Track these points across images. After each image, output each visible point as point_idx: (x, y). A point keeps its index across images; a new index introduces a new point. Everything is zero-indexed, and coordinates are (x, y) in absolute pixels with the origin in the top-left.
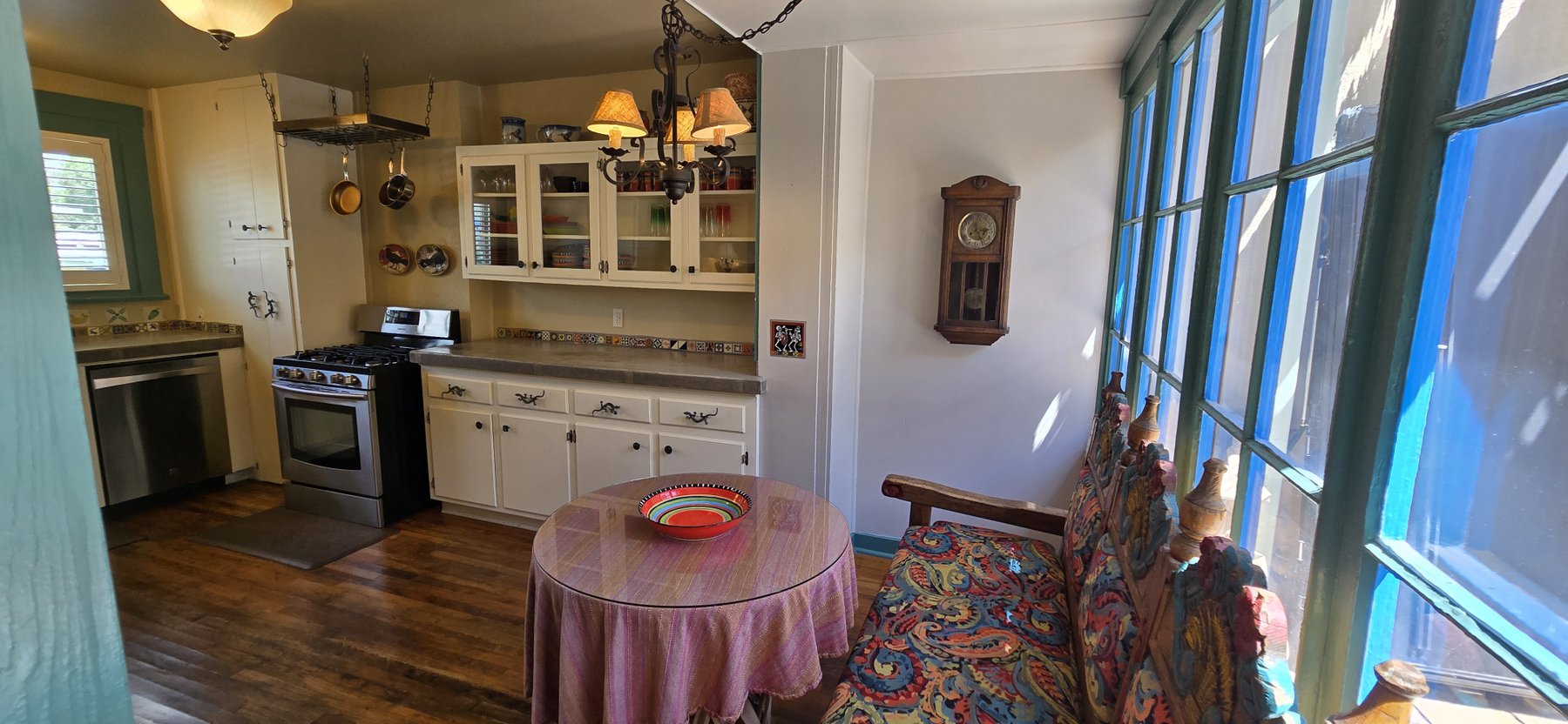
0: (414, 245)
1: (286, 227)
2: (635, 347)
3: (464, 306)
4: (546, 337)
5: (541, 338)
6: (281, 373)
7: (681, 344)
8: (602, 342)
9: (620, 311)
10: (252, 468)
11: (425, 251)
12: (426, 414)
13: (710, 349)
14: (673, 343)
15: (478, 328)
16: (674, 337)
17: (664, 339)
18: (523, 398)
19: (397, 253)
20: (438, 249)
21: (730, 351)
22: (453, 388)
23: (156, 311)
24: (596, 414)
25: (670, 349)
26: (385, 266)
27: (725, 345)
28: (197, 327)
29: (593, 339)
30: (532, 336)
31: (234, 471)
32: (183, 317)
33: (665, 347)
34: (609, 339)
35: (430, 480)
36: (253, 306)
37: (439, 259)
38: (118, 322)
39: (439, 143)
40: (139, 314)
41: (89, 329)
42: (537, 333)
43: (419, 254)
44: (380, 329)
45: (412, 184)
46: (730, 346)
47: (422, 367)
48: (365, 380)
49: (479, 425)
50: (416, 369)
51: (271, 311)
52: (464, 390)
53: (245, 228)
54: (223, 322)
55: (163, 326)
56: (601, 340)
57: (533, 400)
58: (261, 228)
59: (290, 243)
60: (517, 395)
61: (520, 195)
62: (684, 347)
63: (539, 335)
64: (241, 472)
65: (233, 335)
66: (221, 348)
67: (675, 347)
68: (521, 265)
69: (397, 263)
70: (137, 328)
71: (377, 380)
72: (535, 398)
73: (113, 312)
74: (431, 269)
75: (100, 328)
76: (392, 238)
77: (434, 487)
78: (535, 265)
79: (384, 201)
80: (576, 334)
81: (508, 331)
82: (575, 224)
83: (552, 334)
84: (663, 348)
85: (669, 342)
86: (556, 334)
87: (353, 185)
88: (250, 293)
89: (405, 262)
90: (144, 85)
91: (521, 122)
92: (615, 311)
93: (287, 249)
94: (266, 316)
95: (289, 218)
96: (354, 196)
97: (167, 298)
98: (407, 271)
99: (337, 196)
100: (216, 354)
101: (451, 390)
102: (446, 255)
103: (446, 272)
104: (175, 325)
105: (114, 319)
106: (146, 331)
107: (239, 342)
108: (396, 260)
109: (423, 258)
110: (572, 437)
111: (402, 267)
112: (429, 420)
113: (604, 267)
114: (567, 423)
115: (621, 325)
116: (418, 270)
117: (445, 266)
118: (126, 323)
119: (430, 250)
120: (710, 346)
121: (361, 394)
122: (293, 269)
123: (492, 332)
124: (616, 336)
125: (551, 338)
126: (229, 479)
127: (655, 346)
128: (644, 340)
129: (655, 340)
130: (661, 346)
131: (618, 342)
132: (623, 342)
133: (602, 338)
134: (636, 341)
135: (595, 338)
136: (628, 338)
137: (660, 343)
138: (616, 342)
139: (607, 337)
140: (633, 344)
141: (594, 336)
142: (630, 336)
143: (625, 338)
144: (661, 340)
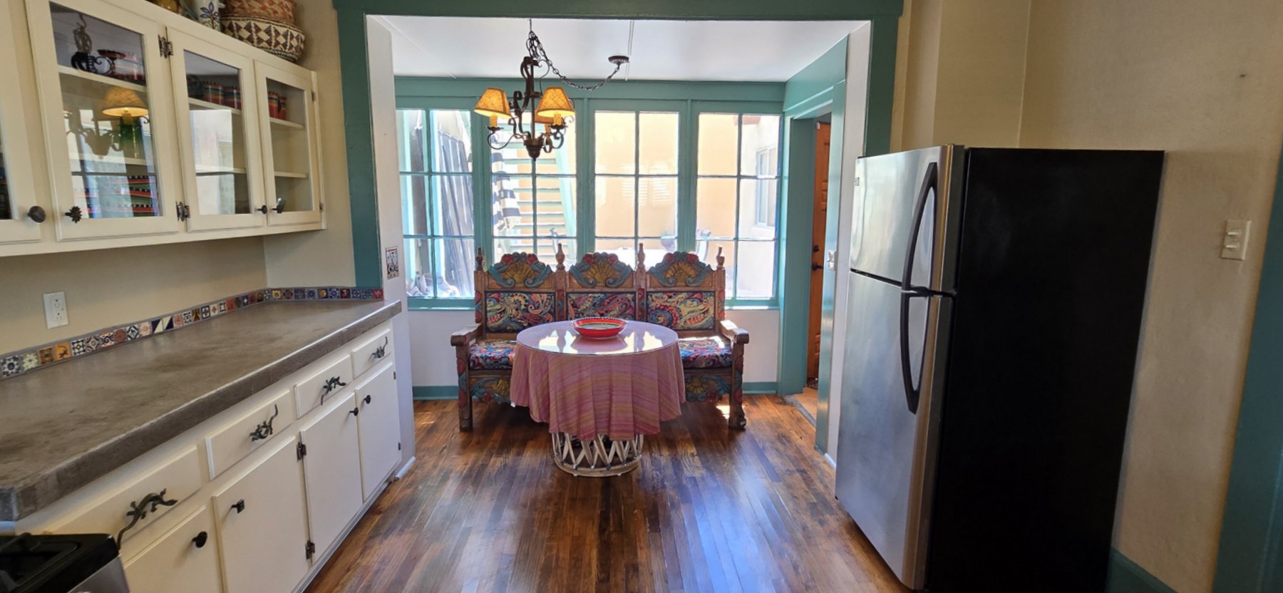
2: (100, 350)
7: (166, 321)
8: (34, 363)
9: (61, 295)
13: (197, 318)
14: (155, 324)
16: (154, 316)
17: (139, 323)
21: (217, 313)
25: (152, 335)
27: (211, 307)
29: (11, 366)
33: (145, 333)
34: (47, 357)
46: (216, 305)
56: (30, 362)
62: (170, 325)
67: (160, 328)
84: (144, 337)
85: (148, 325)
92: (47, 297)
115: (66, 323)
120: (196, 313)
124: (60, 344)
127: (129, 339)
128: (112, 334)
129: (128, 328)
130: (138, 336)
131: (65, 353)
132: (77, 351)
133: (31, 356)
134: (97, 340)
135: (15, 363)
136: (82, 341)
137: (136, 331)
138: (62, 355)
139: (41, 352)
140: (94, 347)
141: (12, 361)
142: (84, 336)
143: (78, 342)
144: (136, 326)
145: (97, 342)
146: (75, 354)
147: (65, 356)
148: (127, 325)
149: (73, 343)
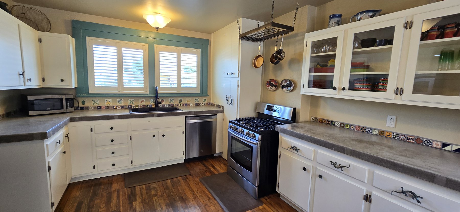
0: (280, 79)
1: (238, 73)
3: (298, 106)
4: (338, 124)
5: (334, 125)
6: (231, 127)
7: (455, 147)
8: (377, 133)
9: (394, 118)
10: (221, 152)
11: (284, 82)
12: (279, 154)
14: (445, 145)
15: (303, 116)
16: (446, 141)
17: (434, 141)
18: (334, 164)
19: (273, 83)
20: (290, 81)
22: (293, 147)
23: (205, 99)
24: (394, 193)
25: (441, 149)
26: (268, 88)
28: (213, 105)
29: (369, 131)
30: (330, 123)
31: (216, 153)
32: (211, 102)
33: (435, 146)
34: (382, 133)
35: (277, 183)
36: (227, 100)
37: (289, 85)
38: (197, 102)
39: (296, 35)
40: (201, 100)
41: (191, 104)
42: (332, 122)
43: (281, 83)
44: (263, 112)
45: (285, 53)
47: (280, 133)
48: (257, 135)
49: (305, 169)
50: (278, 134)
51: (231, 103)
52: (299, 150)
53: (228, 74)
54: (220, 104)
55: (207, 104)
57: (341, 167)
58: (232, 74)
59: (239, 79)
60: (331, 162)
61: (338, 52)
62: (458, 151)
63: (334, 123)
64: (219, 153)
65: (221, 109)
66: (217, 113)
67: (448, 149)
68: (334, 88)
69: (272, 87)
70: (201, 104)
71: (262, 138)
72: (343, 167)
73: (196, 99)
74: (285, 89)
75: (193, 104)
76: (272, 77)
77: (278, 187)
78: (344, 89)
79: (272, 61)
80: (357, 126)
81: (316, 119)
82: (368, 66)
83: (341, 124)
84: (433, 147)
85: (440, 144)
86: (344, 124)
87: (261, 56)
88: (226, 96)
89: (275, 86)
90: (210, 33)
91: (340, 16)
92: (389, 117)
93: (238, 81)
94: (230, 104)
95: (240, 70)
96: (260, 61)
97: (208, 96)
98: (276, 90)
99: (255, 61)
100: (216, 115)
101: (292, 148)
102: (293, 83)
103: (292, 91)
104: (209, 104)
105: (196, 101)
106: (203, 105)
107: (222, 112)
108: (272, 85)
109: (283, 84)
110: (368, 198)
111: (274, 88)
112: (280, 157)
113: (399, 92)
114: (365, 189)
115: (393, 126)
116: (280, 89)
117: (292, 88)
118: (199, 103)
119: (286, 81)
121: (256, 142)
122: (239, 88)
123: (308, 119)
124: (388, 132)
125: (341, 126)
126: (215, 155)
127: (424, 144)
128: (414, 138)
129: (425, 140)
130: (431, 145)
131: (389, 135)
132: (394, 137)
133: (376, 131)
134: (406, 137)
135: (371, 130)
136: (398, 135)
137: (430, 143)
138: (388, 135)
139: (380, 131)
140: (403, 139)
141: (370, 129)
142: (400, 134)
143: (396, 134)
144: (431, 141)
145: (405, 138)
146: (393, 137)
147: (389, 136)
148: (424, 138)
149: (394, 134)
